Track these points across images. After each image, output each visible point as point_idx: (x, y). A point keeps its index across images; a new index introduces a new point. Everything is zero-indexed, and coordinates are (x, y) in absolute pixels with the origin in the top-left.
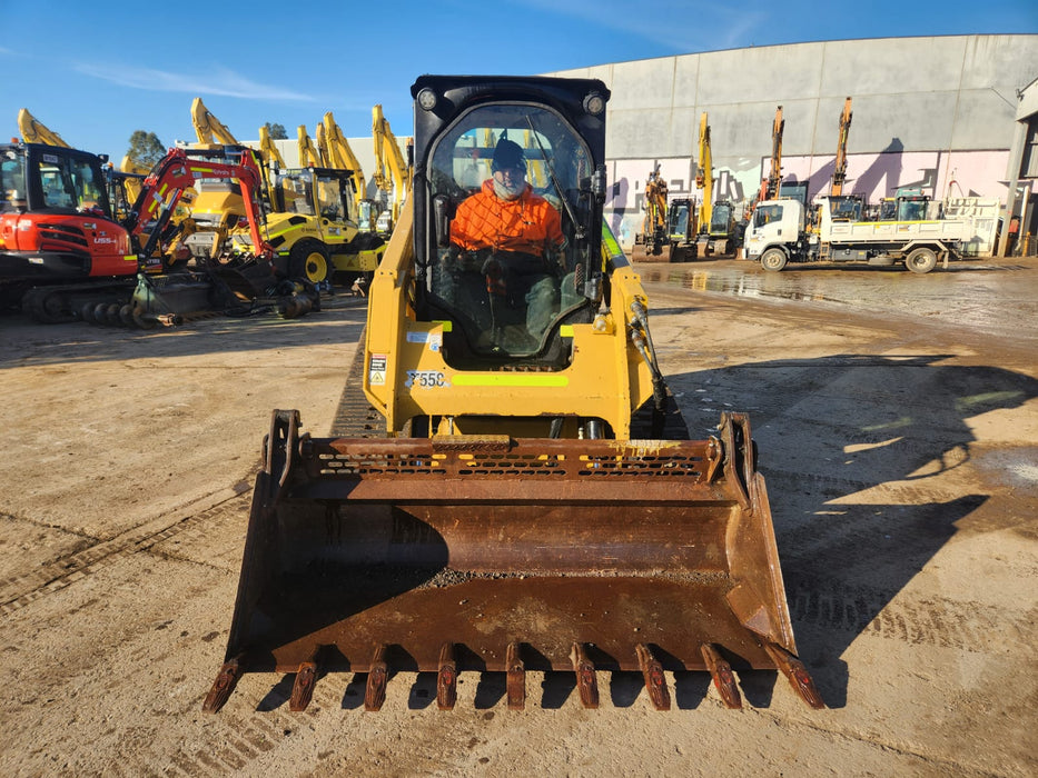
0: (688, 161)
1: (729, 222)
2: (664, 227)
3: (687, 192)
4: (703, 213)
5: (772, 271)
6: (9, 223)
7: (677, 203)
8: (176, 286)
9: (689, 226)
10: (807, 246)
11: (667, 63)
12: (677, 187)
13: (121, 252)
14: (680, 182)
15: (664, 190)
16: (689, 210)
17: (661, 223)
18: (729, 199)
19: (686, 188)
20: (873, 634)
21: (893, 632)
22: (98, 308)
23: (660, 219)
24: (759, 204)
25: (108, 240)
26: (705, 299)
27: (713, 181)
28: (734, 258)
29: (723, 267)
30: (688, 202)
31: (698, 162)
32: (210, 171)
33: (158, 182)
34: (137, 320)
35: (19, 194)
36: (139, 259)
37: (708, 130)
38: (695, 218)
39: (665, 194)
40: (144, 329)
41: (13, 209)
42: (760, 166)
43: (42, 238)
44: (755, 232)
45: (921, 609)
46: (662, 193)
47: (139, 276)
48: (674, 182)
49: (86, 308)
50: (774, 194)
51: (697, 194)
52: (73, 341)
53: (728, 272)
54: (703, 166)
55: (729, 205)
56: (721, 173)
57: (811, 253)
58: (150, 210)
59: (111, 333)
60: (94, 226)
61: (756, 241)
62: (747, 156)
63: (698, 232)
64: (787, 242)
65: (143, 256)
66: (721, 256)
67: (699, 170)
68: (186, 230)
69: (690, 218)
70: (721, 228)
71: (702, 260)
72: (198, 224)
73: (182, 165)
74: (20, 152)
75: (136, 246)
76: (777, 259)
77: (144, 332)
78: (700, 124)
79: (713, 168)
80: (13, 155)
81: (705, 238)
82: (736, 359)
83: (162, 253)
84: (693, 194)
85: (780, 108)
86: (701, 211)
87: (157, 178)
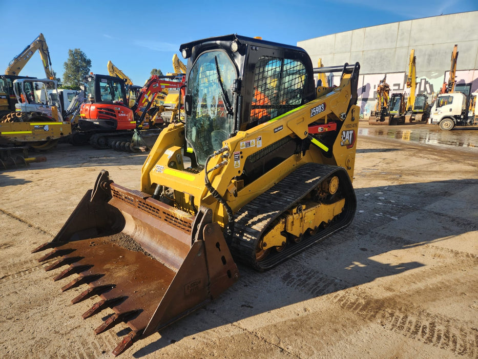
0: (404, 74)
1: (425, 104)
2: (387, 107)
3: (402, 90)
4: (410, 100)
5: (446, 130)
6: (87, 107)
7: (394, 95)
9: (401, 107)
10: (466, 117)
11: (394, 25)
12: (397, 88)
13: (130, 120)
14: (399, 85)
15: (388, 89)
16: (401, 99)
17: (385, 105)
18: (425, 93)
19: (401, 87)
20: (434, 345)
21: (447, 345)
22: (117, 143)
23: (385, 103)
24: (439, 96)
25: (124, 115)
26: (402, 144)
27: (417, 84)
28: (425, 123)
30: (401, 95)
31: (408, 74)
32: (168, 85)
34: (131, 149)
35: (92, 95)
36: (137, 123)
37: (414, 58)
38: (405, 104)
39: (388, 91)
40: (133, 152)
41: (89, 102)
42: (444, 76)
43: (100, 114)
44: (436, 110)
45: (471, 333)
46: (386, 91)
47: (135, 130)
48: (395, 85)
49: (113, 143)
50: (451, 90)
51: (407, 91)
52: (104, 157)
54: (411, 76)
55: (425, 96)
56: (421, 80)
57: (469, 121)
58: (143, 102)
59: (121, 154)
60: (119, 109)
61: (436, 115)
62: (436, 71)
63: (407, 110)
64: (455, 116)
65: (139, 121)
66: (419, 122)
67: (409, 79)
68: (160, 111)
69: (401, 103)
70: (419, 108)
71: (407, 124)
72: (166, 108)
73: (157, 83)
74: (93, 78)
75: (136, 117)
76: (449, 124)
77: (134, 154)
78: (410, 56)
79: (417, 78)
80: (90, 80)
81: (410, 113)
82: (406, 177)
83: (150, 120)
84: (405, 90)
85: (456, 46)
86: (408, 99)
87: (146, 88)
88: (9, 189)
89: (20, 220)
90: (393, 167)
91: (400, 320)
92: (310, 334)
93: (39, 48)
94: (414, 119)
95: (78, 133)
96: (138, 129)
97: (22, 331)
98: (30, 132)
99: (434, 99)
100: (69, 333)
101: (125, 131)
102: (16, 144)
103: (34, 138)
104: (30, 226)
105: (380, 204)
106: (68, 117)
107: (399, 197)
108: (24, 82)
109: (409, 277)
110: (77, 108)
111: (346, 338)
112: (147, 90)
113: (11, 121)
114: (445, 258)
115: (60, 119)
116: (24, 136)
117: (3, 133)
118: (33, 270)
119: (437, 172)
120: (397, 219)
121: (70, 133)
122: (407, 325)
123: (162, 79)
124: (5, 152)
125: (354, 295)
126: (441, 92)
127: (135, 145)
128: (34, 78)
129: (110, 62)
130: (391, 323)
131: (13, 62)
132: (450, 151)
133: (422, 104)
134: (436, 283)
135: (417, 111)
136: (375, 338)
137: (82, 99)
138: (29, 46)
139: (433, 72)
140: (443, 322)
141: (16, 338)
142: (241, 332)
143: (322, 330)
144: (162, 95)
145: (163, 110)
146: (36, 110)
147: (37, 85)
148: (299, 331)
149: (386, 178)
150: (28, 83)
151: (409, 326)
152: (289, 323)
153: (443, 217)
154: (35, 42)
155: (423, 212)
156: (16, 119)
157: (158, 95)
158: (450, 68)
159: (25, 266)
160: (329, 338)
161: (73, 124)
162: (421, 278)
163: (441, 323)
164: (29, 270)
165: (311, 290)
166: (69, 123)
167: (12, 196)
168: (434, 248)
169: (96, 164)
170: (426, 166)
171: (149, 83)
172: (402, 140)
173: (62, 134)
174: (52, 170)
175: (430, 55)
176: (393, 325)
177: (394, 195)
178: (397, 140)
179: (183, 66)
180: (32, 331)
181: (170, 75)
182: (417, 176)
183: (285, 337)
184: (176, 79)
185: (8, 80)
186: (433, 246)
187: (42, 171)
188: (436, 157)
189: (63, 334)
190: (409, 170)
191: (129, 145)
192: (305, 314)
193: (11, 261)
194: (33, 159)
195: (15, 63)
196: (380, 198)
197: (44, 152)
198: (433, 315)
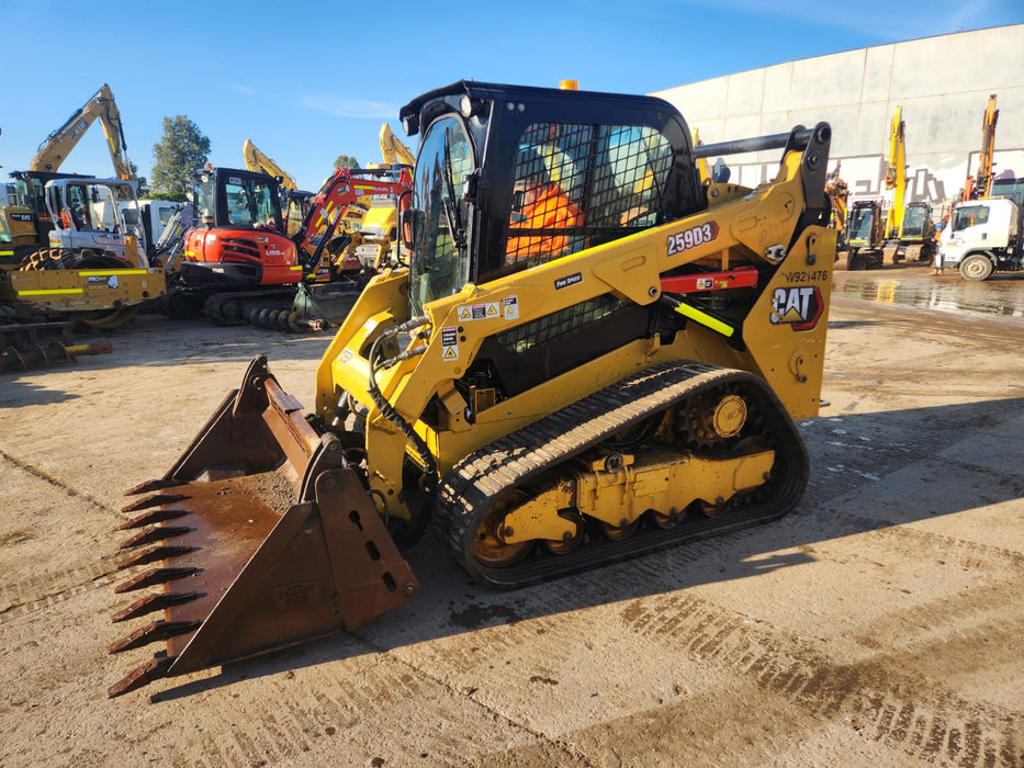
0: (878, 159)
1: (926, 224)
2: (843, 232)
3: (874, 193)
4: (893, 216)
5: (974, 280)
6: (200, 238)
7: (859, 206)
8: (332, 294)
9: (873, 230)
10: (1019, 253)
11: (856, 56)
12: (864, 189)
13: (288, 263)
14: (868, 183)
15: (844, 192)
16: (873, 213)
17: (839, 227)
18: (927, 200)
19: (874, 188)
22: (262, 313)
23: (839, 223)
24: (959, 205)
25: (278, 253)
26: (878, 311)
27: (907, 180)
28: (929, 265)
29: (912, 275)
30: (873, 204)
31: (889, 159)
32: (369, 188)
33: (325, 199)
34: (291, 324)
35: (209, 211)
36: (304, 269)
37: (902, 125)
38: (882, 224)
39: (845, 197)
40: (295, 332)
41: (203, 226)
42: (967, 161)
43: (225, 251)
44: (953, 236)
46: (841, 196)
47: (300, 285)
48: (859, 183)
49: (253, 313)
50: (982, 194)
51: (887, 195)
52: (234, 342)
53: (918, 280)
54: (894, 164)
55: (926, 207)
56: (918, 171)
58: (317, 225)
59: (269, 336)
60: (267, 240)
61: (951, 247)
62: (951, 153)
63: (886, 236)
64: (994, 249)
65: (308, 266)
66: (913, 263)
67: (890, 170)
68: (353, 243)
69: (874, 222)
70: (915, 232)
71: (889, 267)
72: (366, 237)
73: (346, 185)
74: (211, 175)
75: (303, 258)
76: (981, 267)
77: (297, 336)
78: (893, 120)
79: (907, 167)
80: (205, 179)
81: (895, 243)
82: (893, 384)
83: (332, 264)
84: (881, 195)
85: (993, 97)
86: (890, 213)
87: (324, 196)
88: (32, 413)
89: (51, 481)
90: (862, 361)
91: (896, 716)
92: (689, 749)
93: (101, 115)
94: (903, 257)
95: (179, 292)
96: (307, 283)
97: (43, 732)
98: (80, 291)
99: (945, 213)
100: (146, 738)
101: (280, 286)
102: (50, 316)
103: (88, 302)
104: (72, 493)
105: (838, 444)
106: (160, 258)
107: (878, 429)
108: (69, 186)
109: (910, 612)
110: (178, 240)
111: (774, 758)
112: (326, 200)
113: (39, 267)
114: (992, 569)
115: (143, 264)
116: (66, 299)
117: (21, 293)
118: (74, 593)
119: (961, 373)
120: (874, 478)
121: (162, 293)
122: (912, 728)
123: (357, 177)
124: (25, 332)
125: (787, 655)
126: (962, 197)
127: (298, 317)
128: (89, 177)
129: (250, 142)
130: (877, 723)
131: (46, 145)
132: (988, 327)
133: (919, 224)
134: (974, 627)
135: (909, 238)
136: (841, 758)
137: (189, 219)
138: (80, 111)
139: (943, 155)
140: (998, 722)
141: (30, 750)
142: (532, 741)
143: (716, 739)
144: (357, 209)
145: (360, 242)
146: (91, 244)
147: (95, 192)
148: (664, 741)
149: (848, 387)
150: (77, 189)
151: (918, 730)
152: (639, 722)
153: (982, 475)
154: (91, 102)
155: (937, 463)
156: (49, 264)
157: (348, 210)
158: (979, 146)
159: (56, 584)
160: (734, 760)
161: (170, 273)
162: (938, 616)
163: (993, 725)
164: (65, 592)
165: (691, 643)
166: (160, 271)
167: (36, 428)
168: (965, 545)
169: (217, 359)
170: (935, 360)
171: (329, 185)
172: (877, 302)
173: (145, 294)
174: (123, 370)
175: (935, 119)
176: (881, 728)
177: (869, 424)
178: (866, 302)
179: (401, 149)
180: (64, 733)
181: (375, 167)
182: (918, 382)
183: (633, 754)
184: (388, 175)
185: (36, 182)
186: (963, 542)
187: (101, 373)
188: (957, 340)
189: (132, 742)
190: (898, 369)
191: (287, 316)
192: (677, 699)
193: (26, 572)
194: (84, 347)
195: (51, 147)
196: (835, 431)
197: (108, 332)
198: (972, 705)
